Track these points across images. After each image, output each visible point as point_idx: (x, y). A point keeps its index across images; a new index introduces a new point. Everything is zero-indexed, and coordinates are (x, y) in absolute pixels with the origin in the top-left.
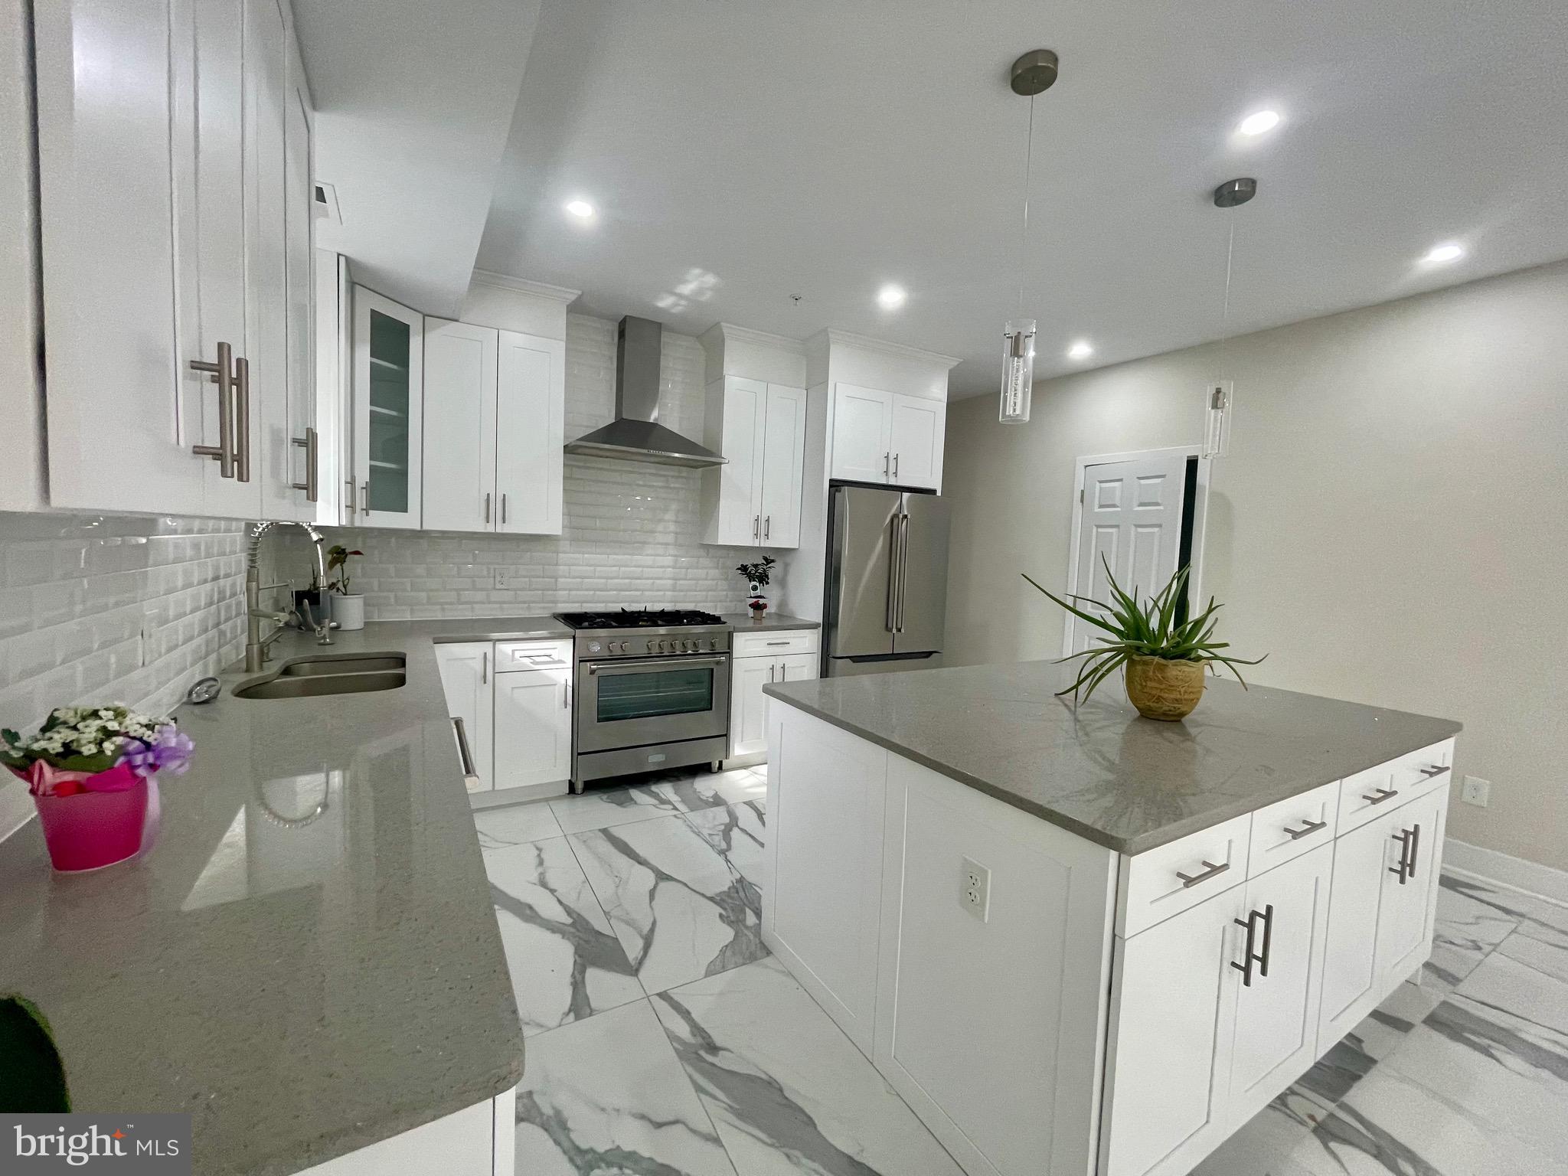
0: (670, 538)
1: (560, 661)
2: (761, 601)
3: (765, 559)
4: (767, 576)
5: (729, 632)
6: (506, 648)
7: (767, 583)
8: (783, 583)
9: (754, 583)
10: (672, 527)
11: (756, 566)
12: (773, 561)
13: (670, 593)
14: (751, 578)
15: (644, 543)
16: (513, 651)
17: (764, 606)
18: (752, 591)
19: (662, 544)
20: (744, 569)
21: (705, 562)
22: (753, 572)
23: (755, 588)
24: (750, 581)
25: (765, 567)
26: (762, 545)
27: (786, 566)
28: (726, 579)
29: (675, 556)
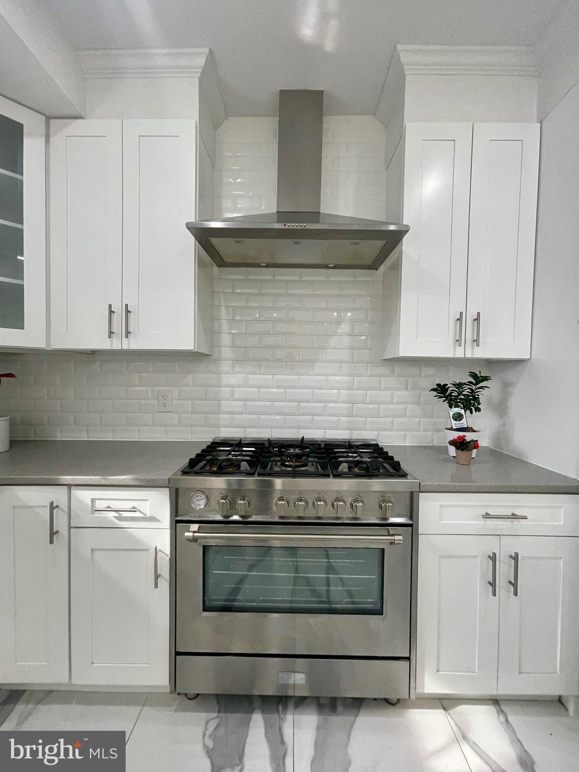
0: (345, 355)
1: (152, 519)
2: (469, 436)
3: (474, 375)
4: (476, 399)
5: (412, 493)
6: (85, 496)
7: (478, 410)
8: (501, 409)
9: (457, 410)
10: (346, 341)
11: (459, 385)
12: (486, 379)
13: (344, 419)
14: (452, 402)
15: (314, 361)
16: (93, 500)
17: (475, 445)
18: (453, 422)
19: (335, 362)
20: (441, 390)
21: (390, 381)
22: (455, 394)
23: (458, 417)
24: (451, 407)
25: (474, 387)
26: (469, 355)
27: (506, 386)
28: (418, 403)
29: (350, 375)
